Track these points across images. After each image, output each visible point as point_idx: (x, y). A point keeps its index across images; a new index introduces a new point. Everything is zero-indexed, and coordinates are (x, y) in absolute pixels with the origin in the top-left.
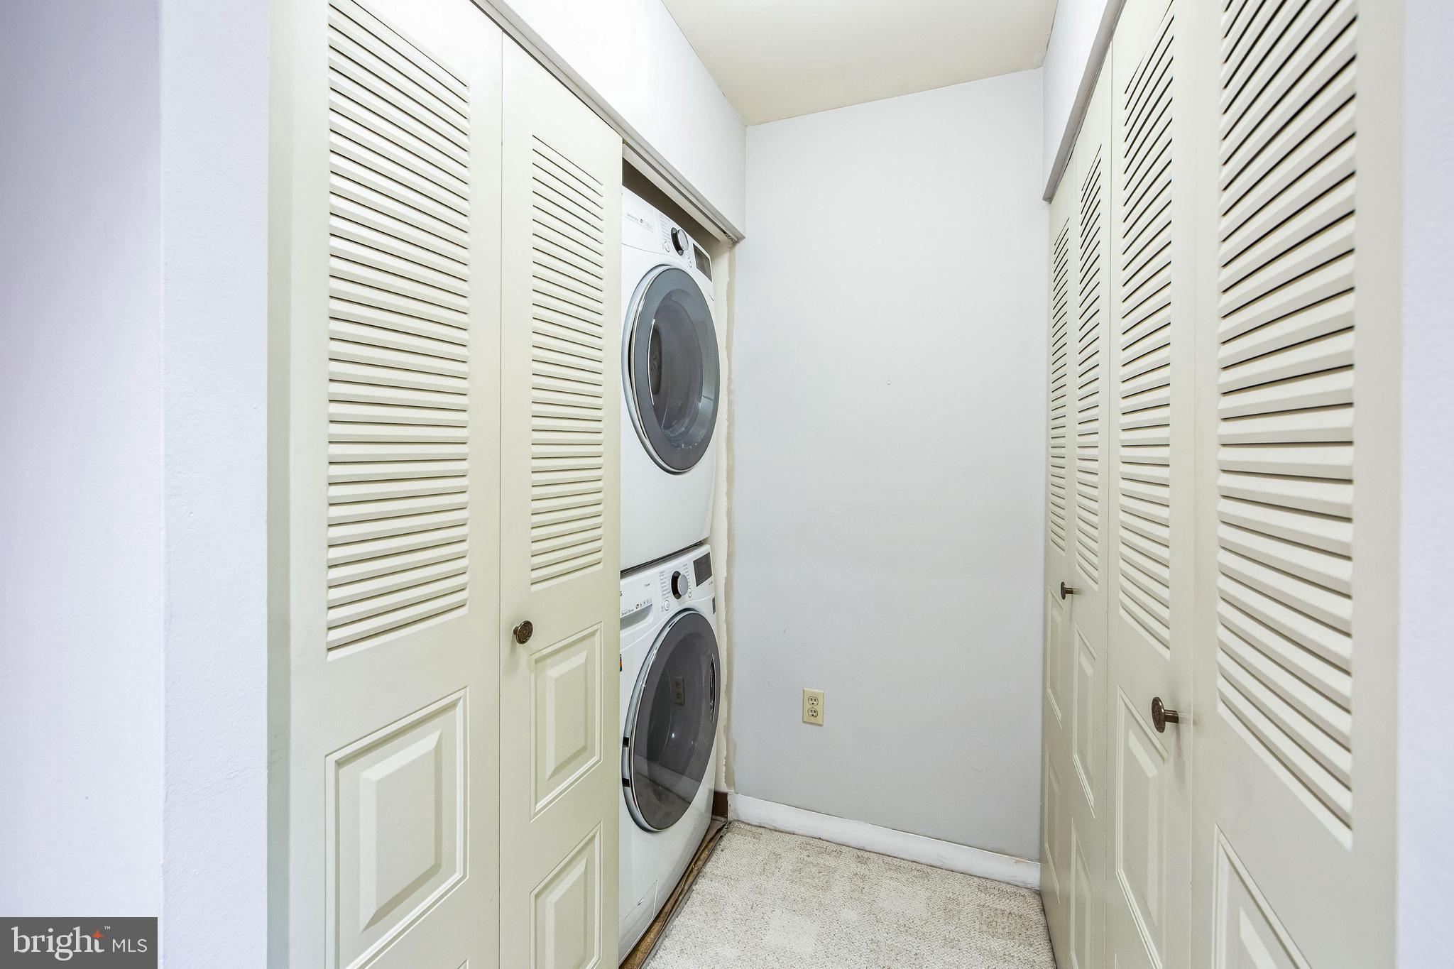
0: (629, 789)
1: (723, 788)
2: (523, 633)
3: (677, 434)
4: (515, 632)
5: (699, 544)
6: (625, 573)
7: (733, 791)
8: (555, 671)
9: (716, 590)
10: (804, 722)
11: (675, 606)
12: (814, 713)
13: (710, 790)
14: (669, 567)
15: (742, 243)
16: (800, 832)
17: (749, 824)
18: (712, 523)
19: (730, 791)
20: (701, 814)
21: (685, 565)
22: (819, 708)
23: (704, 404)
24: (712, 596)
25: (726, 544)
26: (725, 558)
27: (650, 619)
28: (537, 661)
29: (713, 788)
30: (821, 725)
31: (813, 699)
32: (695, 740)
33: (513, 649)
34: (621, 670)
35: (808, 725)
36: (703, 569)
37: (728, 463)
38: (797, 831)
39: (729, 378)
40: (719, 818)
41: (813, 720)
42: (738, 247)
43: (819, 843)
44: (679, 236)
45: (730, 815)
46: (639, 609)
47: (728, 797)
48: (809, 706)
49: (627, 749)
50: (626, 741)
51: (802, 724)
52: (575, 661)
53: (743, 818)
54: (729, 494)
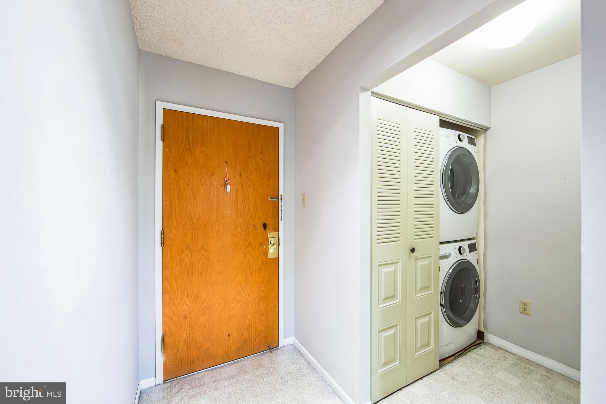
0: (442, 307)
1: (482, 330)
2: (413, 250)
3: (460, 201)
4: (411, 250)
5: (471, 239)
6: (441, 243)
7: (487, 332)
8: (421, 263)
9: (479, 256)
10: (520, 312)
11: (460, 257)
12: (526, 310)
13: (476, 329)
14: (458, 244)
15: (490, 130)
16: (518, 355)
17: (494, 346)
18: (477, 232)
19: (486, 332)
20: (472, 336)
21: (465, 245)
22: (528, 308)
23: (472, 190)
24: (477, 258)
25: (484, 241)
26: (483, 246)
27: (450, 259)
28: (416, 259)
29: (477, 328)
30: (529, 315)
31: (525, 304)
32: (469, 305)
33: (410, 254)
34: (440, 271)
35: (522, 314)
36: (473, 248)
37: (484, 211)
38: (517, 354)
39: (485, 181)
40: (480, 340)
41: (525, 312)
42: (488, 132)
43: (528, 361)
44: (460, 136)
45: (485, 340)
46: (446, 254)
47: (485, 334)
48: (522, 306)
49: (442, 295)
50: (441, 293)
51: (520, 313)
52: (426, 262)
53: (491, 342)
54: (485, 222)
